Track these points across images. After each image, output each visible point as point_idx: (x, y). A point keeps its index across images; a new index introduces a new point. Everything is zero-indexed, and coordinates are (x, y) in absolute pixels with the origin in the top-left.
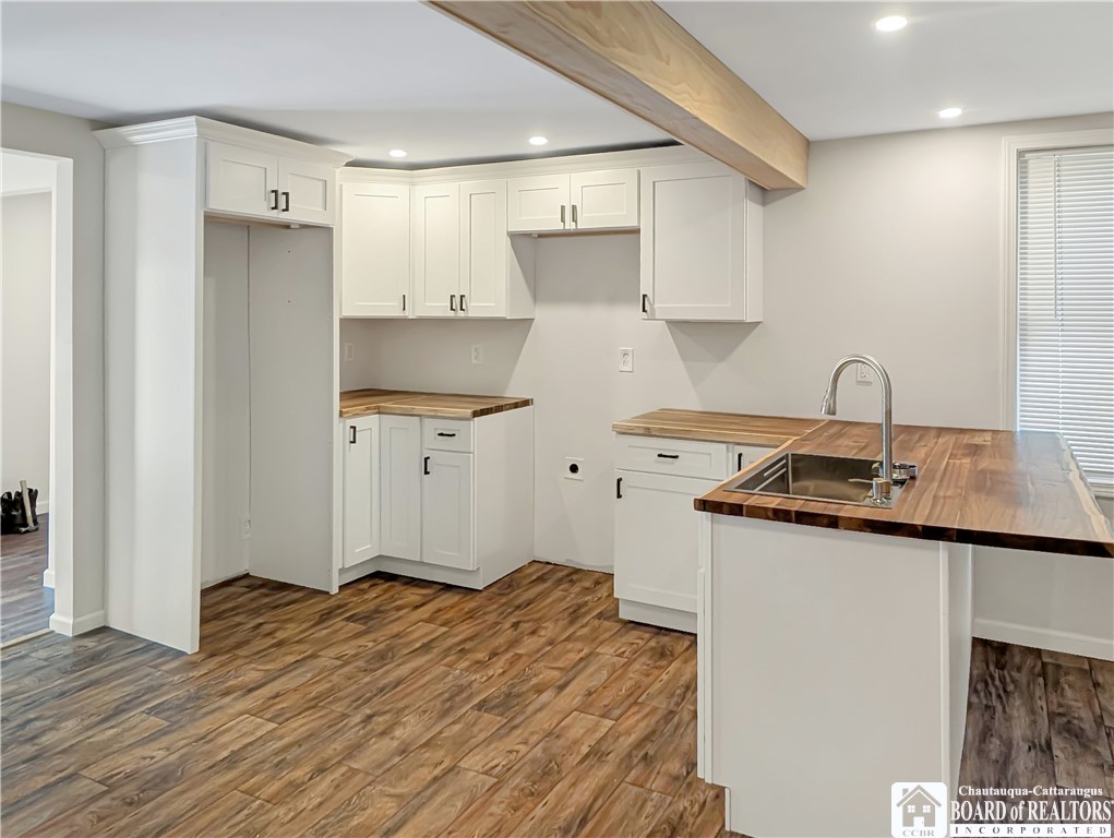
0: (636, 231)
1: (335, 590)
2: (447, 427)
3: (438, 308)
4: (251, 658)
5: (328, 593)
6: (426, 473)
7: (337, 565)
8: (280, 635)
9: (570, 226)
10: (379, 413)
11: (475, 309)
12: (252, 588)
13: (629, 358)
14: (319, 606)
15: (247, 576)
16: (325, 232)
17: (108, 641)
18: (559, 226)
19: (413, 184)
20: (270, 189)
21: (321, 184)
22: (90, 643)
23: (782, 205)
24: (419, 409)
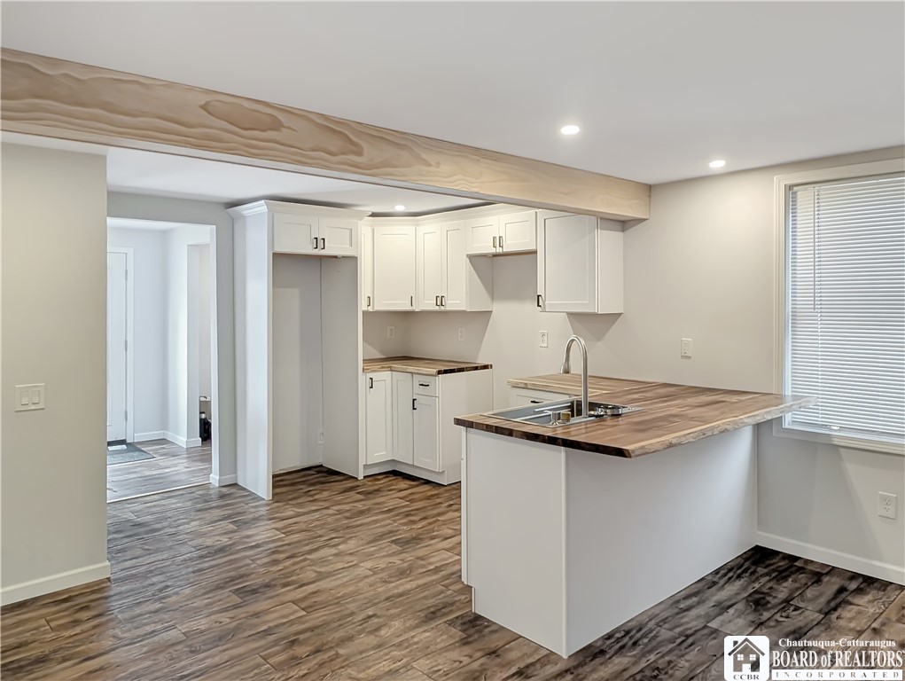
0: (535, 252)
1: (361, 477)
2: (425, 380)
3: (429, 305)
4: (294, 506)
5: (356, 478)
6: (414, 409)
7: (362, 462)
8: (316, 497)
9: (499, 250)
10: (391, 371)
11: (451, 305)
12: (318, 472)
13: (545, 337)
14: (350, 484)
15: (321, 466)
16: (353, 260)
17: (232, 490)
18: (493, 251)
19: (418, 225)
20: (313, 236)
21: (348, 231)
22: (225, 490)
23: (635, 231)
24: (411, 369)
